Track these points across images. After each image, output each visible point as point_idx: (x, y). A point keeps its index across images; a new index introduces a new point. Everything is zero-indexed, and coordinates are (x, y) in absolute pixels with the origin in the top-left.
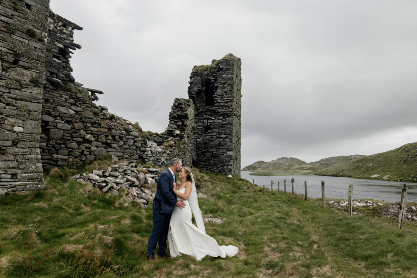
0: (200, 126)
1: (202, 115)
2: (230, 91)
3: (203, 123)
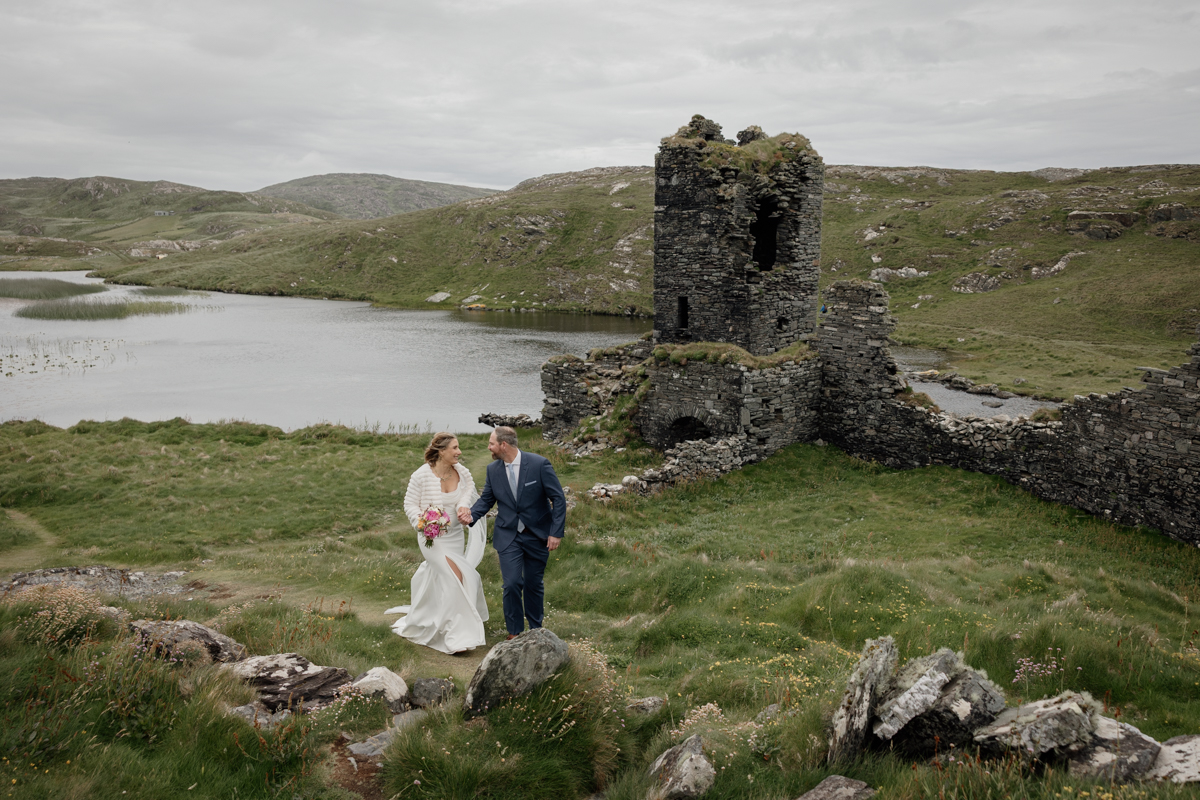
0: (772, 317)
1: (776, 290)
2: (816, 232)
3: (777, 309)
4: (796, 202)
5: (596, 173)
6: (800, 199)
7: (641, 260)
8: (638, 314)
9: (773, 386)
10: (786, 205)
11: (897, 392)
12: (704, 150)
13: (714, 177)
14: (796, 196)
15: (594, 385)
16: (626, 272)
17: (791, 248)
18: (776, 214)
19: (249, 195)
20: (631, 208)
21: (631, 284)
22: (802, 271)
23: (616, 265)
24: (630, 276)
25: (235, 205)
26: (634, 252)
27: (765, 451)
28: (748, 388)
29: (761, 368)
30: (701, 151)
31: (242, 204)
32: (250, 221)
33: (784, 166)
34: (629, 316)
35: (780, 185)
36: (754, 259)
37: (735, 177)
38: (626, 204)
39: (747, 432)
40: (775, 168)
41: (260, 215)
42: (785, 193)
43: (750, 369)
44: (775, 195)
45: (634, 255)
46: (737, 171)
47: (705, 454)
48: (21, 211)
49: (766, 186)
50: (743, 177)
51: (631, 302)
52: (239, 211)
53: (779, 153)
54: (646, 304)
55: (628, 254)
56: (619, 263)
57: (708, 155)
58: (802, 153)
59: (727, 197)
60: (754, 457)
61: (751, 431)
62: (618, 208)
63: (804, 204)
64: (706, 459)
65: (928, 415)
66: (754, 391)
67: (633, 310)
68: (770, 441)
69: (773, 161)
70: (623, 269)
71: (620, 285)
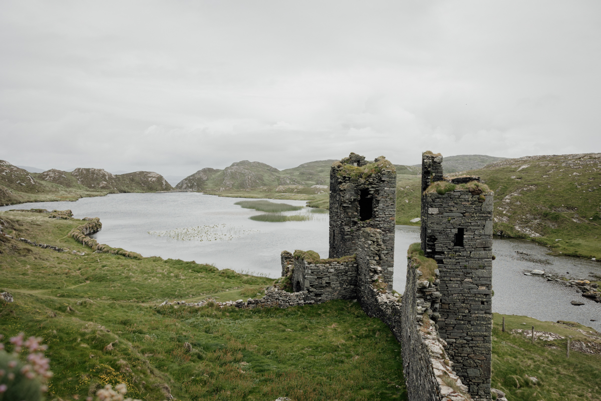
4: (377, 191)
5: (526, 159)
6: (378, 190)
7: (513, 207)
8: (504, 234)
9: (324, 272)
10: (372, 192)
11: (373, 281)
12: (340, 169)
13: (340, 180)
14: (377, 188)
15: (291, 264)
16: (504, 212)
17: (375, 212)
18: (369, 196)
19: (409, 167)
20: (520, 179)
21: (505, 219)
22: (383, 222)
23: (501, 209)
24: (505, 215)
25: (401, 171)
26: (510, 202)
27: (320, 300)
28: (308, 271)
29: (315, 263)
30: (338, 169)
31: (405, 171)
32: (405, 179)
33: (373, 175)
34: (499, 235)
35: (371, 184)
36: (360, 216)
37: (349, 180)
38: (518, 177)
39: (308, 290)
40: (369, 176)
41: (411, 176)
42: (373, 187)
43: (309, 263)
44: (368, 188)
45: (510, 204)
46: (349, 178)
47: (281, 296)
48: (320, 174)
49: (364, 184)
50: (353, 180)
51: (501, 228)
52: (403, 174)
53: (374, 169)
54: (509, 230)
55: (508, 204)
56: (502, 208)
57: (340, 170)
58: (382, 169)
59: (342, 189)
60: (313, 301)
61: (310, 290)
62: (513, 179)
63: (382, 193)
64: (281, 298)
65: (378, 294)
66: (312, 273)
67: (502, 232)
68: (323, 296)
69: (370, 173)
70: (503, 211)
71: (499, 219)
